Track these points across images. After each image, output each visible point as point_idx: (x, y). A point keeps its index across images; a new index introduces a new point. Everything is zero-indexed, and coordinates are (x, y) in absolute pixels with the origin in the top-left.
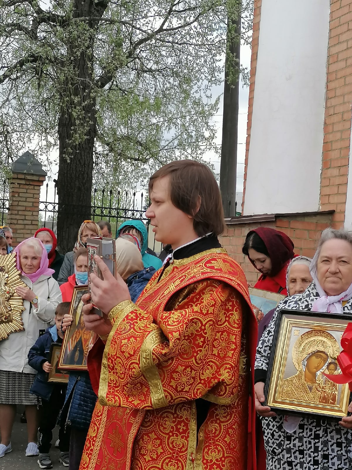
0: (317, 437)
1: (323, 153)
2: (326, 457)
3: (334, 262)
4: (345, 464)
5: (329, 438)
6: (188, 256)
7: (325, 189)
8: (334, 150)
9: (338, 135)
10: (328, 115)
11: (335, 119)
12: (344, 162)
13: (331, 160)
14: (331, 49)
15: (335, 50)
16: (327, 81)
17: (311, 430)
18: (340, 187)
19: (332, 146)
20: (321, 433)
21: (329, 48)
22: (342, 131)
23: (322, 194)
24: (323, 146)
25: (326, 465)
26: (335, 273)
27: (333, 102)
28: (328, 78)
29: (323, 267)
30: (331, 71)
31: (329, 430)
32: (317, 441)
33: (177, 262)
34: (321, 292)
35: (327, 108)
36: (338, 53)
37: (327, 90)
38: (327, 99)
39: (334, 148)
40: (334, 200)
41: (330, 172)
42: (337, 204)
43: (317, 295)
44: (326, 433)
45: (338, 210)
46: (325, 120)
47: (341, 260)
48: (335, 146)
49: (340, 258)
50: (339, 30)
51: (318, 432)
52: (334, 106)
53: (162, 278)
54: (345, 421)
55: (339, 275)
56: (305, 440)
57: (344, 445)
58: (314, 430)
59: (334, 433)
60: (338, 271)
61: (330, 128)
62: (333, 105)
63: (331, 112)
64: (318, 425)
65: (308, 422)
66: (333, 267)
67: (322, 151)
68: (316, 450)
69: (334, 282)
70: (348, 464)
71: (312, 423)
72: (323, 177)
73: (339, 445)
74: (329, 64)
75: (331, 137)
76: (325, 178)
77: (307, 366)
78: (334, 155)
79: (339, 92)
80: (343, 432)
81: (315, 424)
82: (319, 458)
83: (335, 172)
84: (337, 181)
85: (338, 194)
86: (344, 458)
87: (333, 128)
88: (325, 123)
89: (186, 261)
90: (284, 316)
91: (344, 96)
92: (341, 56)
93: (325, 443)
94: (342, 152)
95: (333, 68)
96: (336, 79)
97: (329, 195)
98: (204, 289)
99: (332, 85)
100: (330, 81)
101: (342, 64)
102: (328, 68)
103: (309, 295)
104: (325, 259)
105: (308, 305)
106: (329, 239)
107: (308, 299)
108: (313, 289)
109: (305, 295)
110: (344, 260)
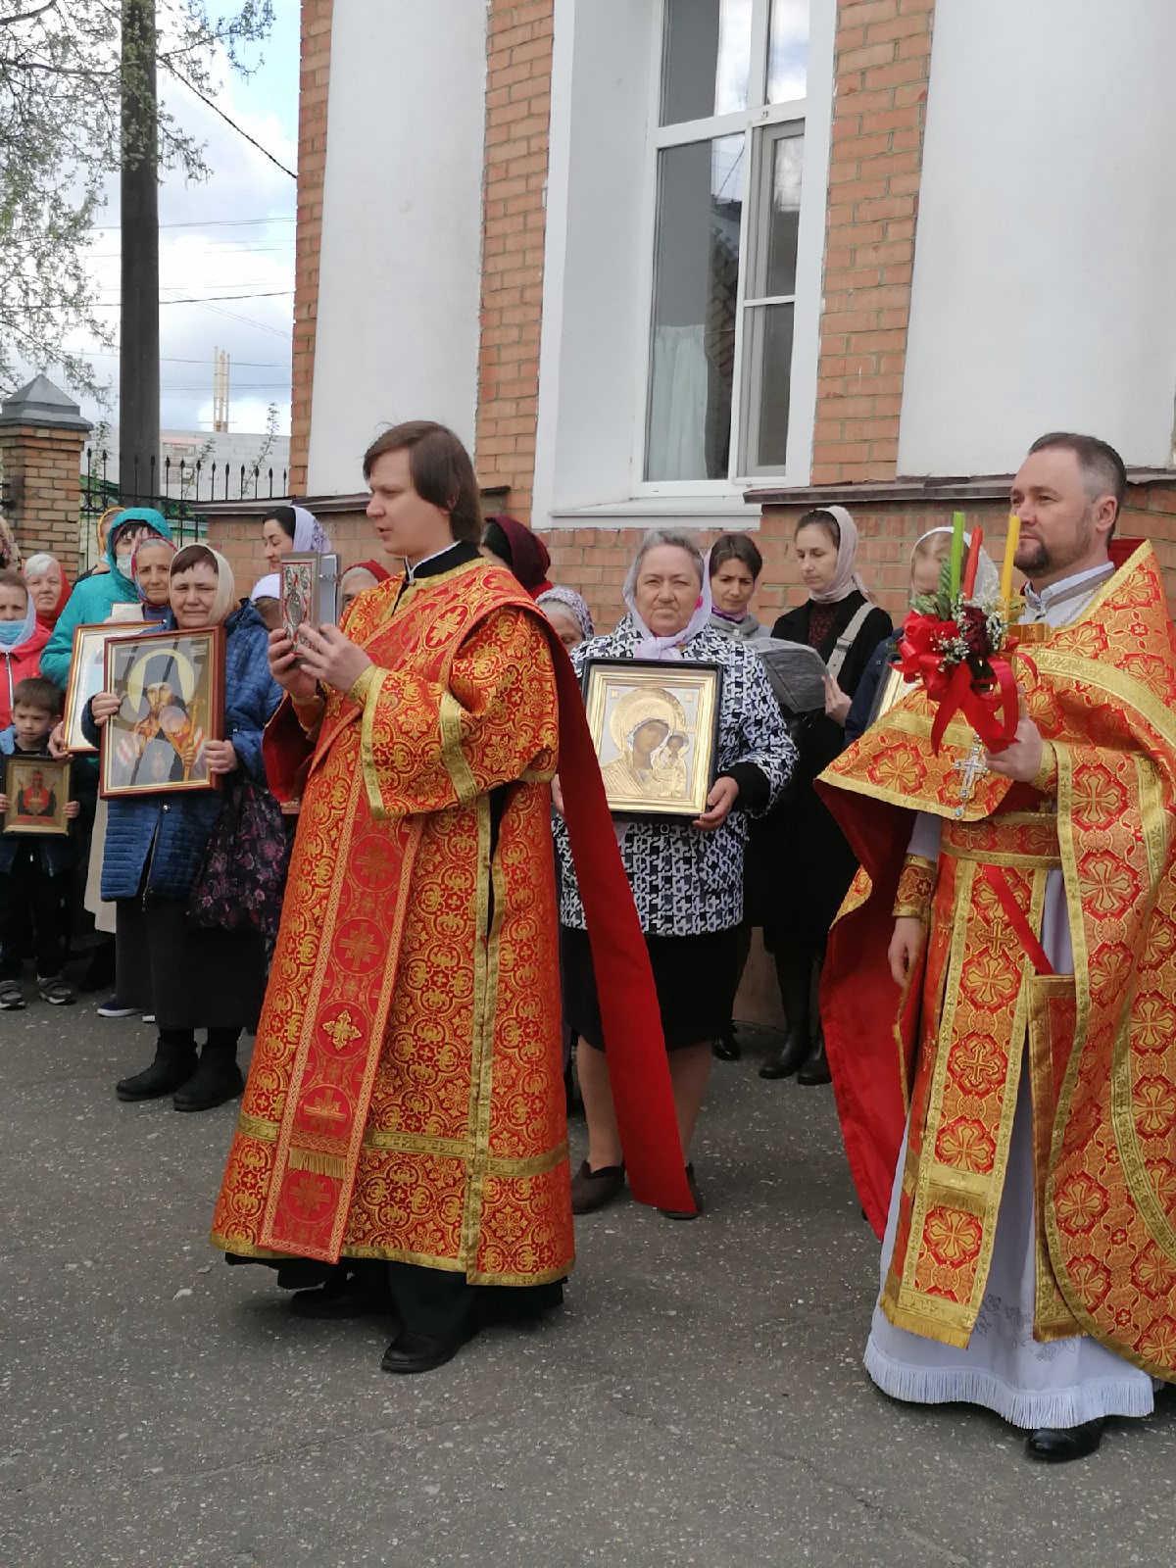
0: (655, 850)
1: (479, 368)
2: (668, 880)
3: (666, 583)
4: (695, 889)
5: (672, 851)
6: (441, 572)
7: (486, 442)
8: (505, 363)
9: (514, 334)
10: (489, 291)
11: (505, 299)
12: (528, 390)
13: (498, 385)
14: (492, 150)
15: (500, 154)
16: (485, 219)
17: (645, 842)
18: (520, 439)
19: (499, 355)
20: (661, 844)
21: (487, 149)
22: (521, 327)
23: (479, 453)
24: (480, 354)
26: (667, 603)
27: (501, 263)
28: (485, 212)
29: (649, 592)
30: (492, 197)
31: (672, 840)
32: (655, 857)
33: (422, 582)
34: (645, 632)
35: (485, 274)
36: (508, 162)
37: (486, 238)
38: (486, 256)
39: (504, 358)
40: (508, 465)
41: (495, 408)
42: (514, 474)
43: (639, 635)
44: (669, 844)
45: (517, 486)
46: (482, 299)
47: (675, 580)
48: (506, 355)
49: (678, 576)
50: (509, 114)
51: (655, 845)
52: (502, 273)
53: (398, 608)
54: (704, 820)
55: (675, 604)
56: (635, 857)
57: (694, 860)
58: (650, 841)
59: (680, 844)
60: (672, 598)
61: (495, 318)
62: (500, 268)
63: (497, 284)
64: (657, 833)
65: (639, 829)
66: (666, 590)
67: (476, 365)
68: (654, 870)
69: (666, 617)
70: (699, 889)
71: (646, 831)
72: (481, 417)
73: (687, 860)
74: (487, 184)
75: (496, 337)
76: (485, 420)
77: (636, 743)
78: (504, 373)
79: (511, 245)
80: (692, 841)
81: (651, 832)
82: (660, 883)
83: (509, 409)
84: (514, 427)
85: (515, 453)
86: (694, 879)
87: (501, 318)
88: (483, 306)
89: (438, 580)
90: (593, 668)
91: (524, 254)
92: (514, 169)
93: (668, 860)
94: (522, 367)
95: (499, 191)
96: (505, 215)
97: (496, 455)
98: (496, 619)
99: (496, 228)
100: (492, 219)
101: (518, 187)
102: (486, 192)
103: (624, 637)
104: (652, 578)
105: (625, 652)
106: (657, 545)
107: (623, 643)
108: (630, 627)
109: (618, 637)
110: (681, 579)
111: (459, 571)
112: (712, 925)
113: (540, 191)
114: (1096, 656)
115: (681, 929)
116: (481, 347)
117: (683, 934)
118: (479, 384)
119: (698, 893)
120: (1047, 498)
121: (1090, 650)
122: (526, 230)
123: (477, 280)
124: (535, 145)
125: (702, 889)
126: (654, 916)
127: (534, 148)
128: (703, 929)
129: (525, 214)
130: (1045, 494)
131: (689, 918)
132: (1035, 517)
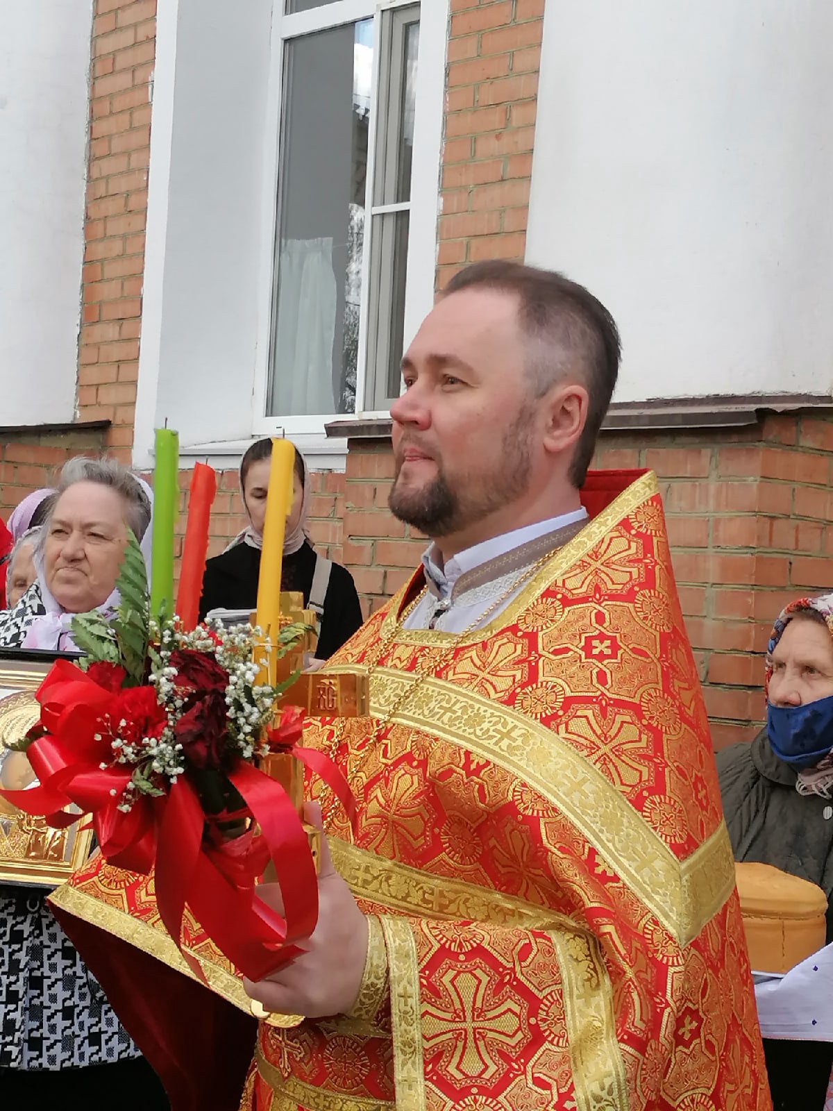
0: (17, 937)
1: (82, 286)
2: (35, 983)
4: (82, 997)
5: (45, 939)
7: (89, 370)
8: (109, 280)
9: (117, 247)
10: (93, 199)
11: (111, 207)
12: (130, 310)
13: (100, 304)
14: (100, 42)
15: (108, 45)
16: (92, 117)
17: (3, 923)
18: (122, 366)
19: (102, 270)
20: (26, 928)
21: (94, 40)
22: (124, 237)
23: (80, 383)
24: (84, 270)
25: (36, 1002)
26: (73, 560)
27: (106, 167)
28: (92, 111)
29: (53, 546)
30: (99, 93)
31: (45, 922)
32: (16, 947)
34: (50, 605)
35: (90, 179)
36: (114, 54)
37: (92, 139)
38: (92, 160)
39: (107, 275)
40: (110, 396)
41: (98, 332)
42: (116, 406)
43: (41, 611)
44: (39, 927)
45: (118, 421)
46: (86, 208)
47: (90, 532)
48: (112, 270)
49: (90, 525)
51: (19, 927)
52: (107, 178)
55: (84, 566)
58: (10, 922)
59: (57, 928)
60: (80, 555)
61: (99, 229)
62: (104, 173)
63: (101, 191)
64: (21, 911)
66: (69, 546)
67: (80, 282)
68: (14, 968)
69: (70, 582)
70: (88, 998)
71: (6, 907)
72: (83, 342)
73: (68, 953)
74: (94, 79)
75: (100, 250)
76: (87, 345)
78: (108, 291)
79: (117, 145)
81: (12, 909)
82: (20, 987)
83: (111, 332)
84: (117, 352)
85: (118, 382)
86: (79, 982)
87: (105, 229)
88: (87, 217)
91: (129, 155)
92: (122, 61)
93: (35, 952)
94: (126, 285)
95: (105, 86)
96: (111, 113)
97: (98, 385)
99: (102, 128)
100: (100, 118)
101: (123, 81)
102: (93, 87)
103: (22, 613)
104: (58, 527)
105: (19, 634)
106: (76, 481)
107: (18, 620)
108: (32, 597)
109: (15, 612)
110: (94, 530)
112: (110, 1052)
113: (146, 84)
114: (510, 701)
115: (52, 1060)
116: (85, 263)
117: (56, 1068)
118: (82, 304)
119: (87, 1002)
120: (453, 380)
121: (504, 684)
122: (132, 128)
123: (82, 186)
124: (142, 33)
125: (93, 997)
126: (8, 1039)
127: (141, 37)
128: (95, 1058)
129: (131, 110)
130: (450, 372)
131: (67, 1043)
132: (430, 414)
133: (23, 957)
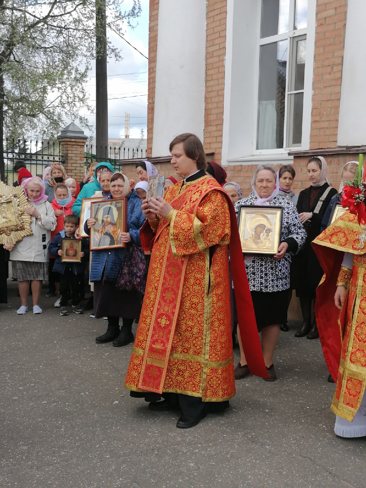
0: (262, 265)
2: (266, 275)
3: (265, 182)
4: (275, 277)
5: (267, 265)
6: (193, 180)
7: (207, 139)
8: (213, 114)
9: (215, 105)
10: (207, 92)
11: (213, 94)
12: (219, 122)
13: (211, 121)
14: (208, 48)
15: (211, 49)
16: (206, 69)
17: (258, 262)
18: (218, 138)
19: (211, 112)
20: (264, 263)
21: (206, 48)
22: (217, 103)
23: (205, 142)
24: (205, 112)
25: (266, 278)
26: (265, 188)
27: (211, 83)
28: (206, 67)
29: (259, 184)
30: (208, 63)
31: (267, 262)
32: (262, 267)
33: (188, 183)
34: (258, 197)
35: (206, 87)
36: (213, 51)
37: (206, 75)
38: (206, 81)
40: (214, 146)
41: (210, 128)
42: (216, 149)
43: (256, 198)
45: (217, 153)
46: (205, 95)
47: (268, 181)
48: (213, 112)
49: (268, 179)
50: (213, 37)
51: (262, 263)
52: (212, 86)
53: (181, 191)
54: (277, 255)
55: (267, 188)
56: (256, 267)
57: (274, 268)
58: (260, 262)
59: (269, 263)
60: (267, 186)
61: (209, 100)
62: (211, 85)
63: (210, 90)
65: (257, 258)
66: (264, 184)
67: (204, 115)
68: (261, 271)
69: (265, 192)
70: (276, 277)
71: (259, 259)
73: (272, 268)
74: (207, 59)
75: (210, 106)
76: (206, 132)
77: (255, 232)
78: (213, 117)
79: (214, 77)
80: (273, 262)
81: (260, 260)
83: (214, 128)
84: (216, 134)
85: (216, 142)
86: (274, 274)
87: (211, 100)
88: (206, 97)
89: (193, 182)
90: (242, 208)
91: (218, 80)
92: (215, 54)
93: (266, 268)
94: (218, 116)
95: (210, 61)
96: (212, 68)
97: (210, 143)
99: (209, 72)
100: (209, 70)
101: (216, 59)
102: (206, 61)
104: (260, 180)
105: (252, 203)
106: (262, 169)
107: (251, 200)
108: (253, 195)
109: (249, 199)
111: (199, 180)
112: (280, 289)
113: (223, 60)
115: (270, 290)
116: (205, 109)
117: (271, 292)
118: (205, 121)
119: (276, 278)
122: (219, 72)
123: (204, 88)
124: (221, 46)
125: (277, 277)
126: (261, 286)
127: (221, 47)
128: (277, 290)
129: (219, 67)
131: (273, 286)
133: (263, 269)
